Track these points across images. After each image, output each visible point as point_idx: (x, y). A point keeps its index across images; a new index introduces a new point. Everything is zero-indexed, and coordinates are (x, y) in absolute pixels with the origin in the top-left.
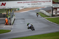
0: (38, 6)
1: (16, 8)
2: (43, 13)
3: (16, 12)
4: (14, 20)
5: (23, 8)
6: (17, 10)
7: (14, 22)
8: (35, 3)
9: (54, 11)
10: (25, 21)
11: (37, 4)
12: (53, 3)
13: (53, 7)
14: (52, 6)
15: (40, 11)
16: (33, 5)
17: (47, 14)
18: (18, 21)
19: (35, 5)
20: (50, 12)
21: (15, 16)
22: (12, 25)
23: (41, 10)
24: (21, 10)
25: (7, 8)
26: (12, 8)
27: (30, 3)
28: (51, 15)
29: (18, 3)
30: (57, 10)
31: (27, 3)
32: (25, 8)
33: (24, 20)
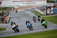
0: (33, 5)
1: (11, 7)
2: (38, 12)
3: (11, 11)
4: (10, 19)
5: (18, 7)
6: (12, 9)
7: (9, 20)
8: (29, 2)
9: (48, 10)
10: (20, 20)
11: (31, 3)
12: (47, 2)
13: (48, 6)
14: (46, 5)
15: (34, 10)
16: (28, 4)
17: (42, 13)
18: (13, 19)
19: (30, 4)
20: (44, 11)
21: (10, 14)
22: (8, 23)
23: (36, 9)
24: (16, 9)
25: (2, 7)
26: (8, 7)
27: (25, 2)
28: (45, 14)
29: (13, 2)
30: (51, 9)
31: (22, 2)
32: (20, 7)
33: (19, 18)
